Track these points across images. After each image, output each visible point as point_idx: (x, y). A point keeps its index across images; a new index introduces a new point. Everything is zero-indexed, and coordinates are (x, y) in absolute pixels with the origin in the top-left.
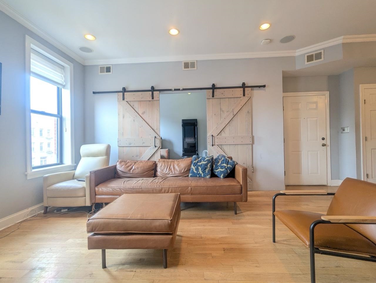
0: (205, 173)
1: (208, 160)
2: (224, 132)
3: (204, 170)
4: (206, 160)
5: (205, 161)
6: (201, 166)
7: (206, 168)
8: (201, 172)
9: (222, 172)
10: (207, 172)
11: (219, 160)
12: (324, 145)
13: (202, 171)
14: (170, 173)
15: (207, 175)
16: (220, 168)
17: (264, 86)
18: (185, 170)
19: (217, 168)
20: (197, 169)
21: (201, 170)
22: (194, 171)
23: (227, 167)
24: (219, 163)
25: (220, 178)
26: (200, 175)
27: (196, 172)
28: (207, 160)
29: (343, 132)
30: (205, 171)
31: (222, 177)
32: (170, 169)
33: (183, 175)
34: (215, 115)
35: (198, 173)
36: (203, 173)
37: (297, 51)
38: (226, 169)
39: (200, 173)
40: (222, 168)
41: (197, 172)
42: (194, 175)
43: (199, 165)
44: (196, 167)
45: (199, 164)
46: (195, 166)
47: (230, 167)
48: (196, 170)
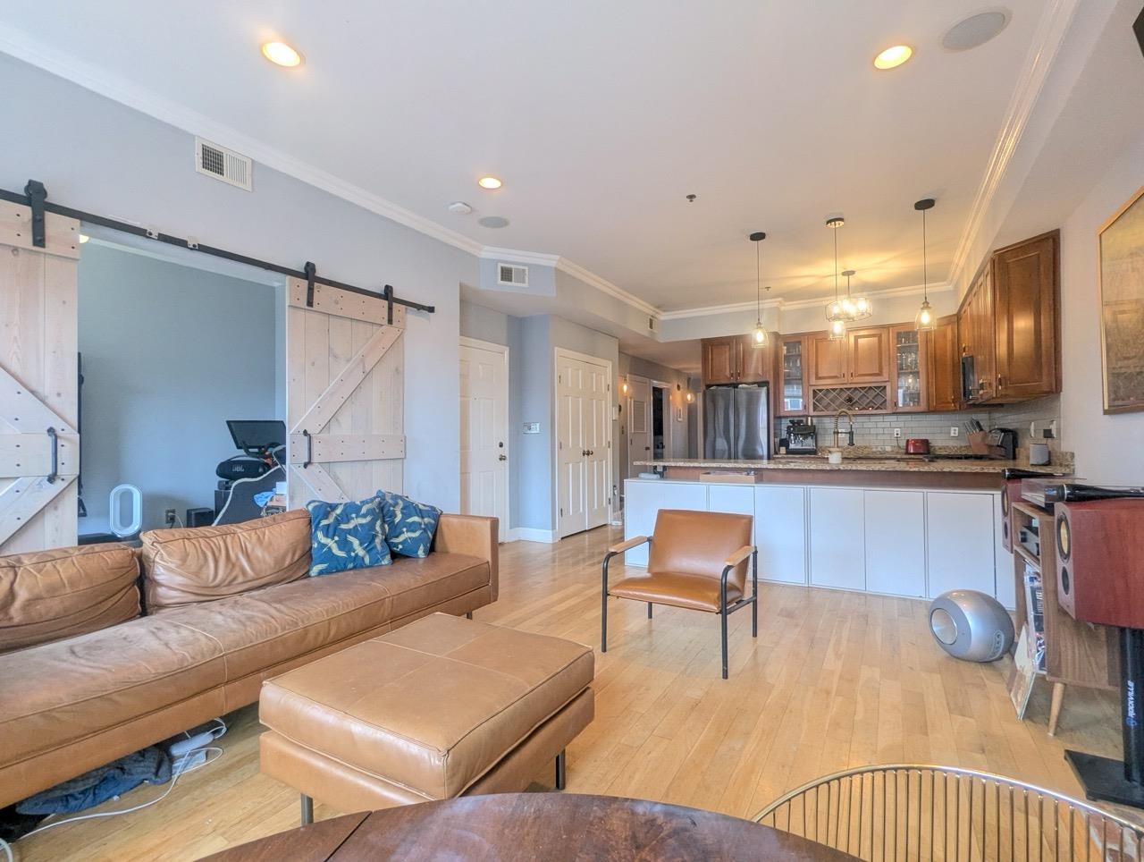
0: (374, 552)
1: (370, 512)
2: (339, 423)
3: (370, 543)
4: (364, 510)
5: (364, 516)
6: (354, 532)
7: (374, 537)
8: (361, 552)
9: (416, 541)
10: (379, 547)
11: (392, 509)
12: (502, 458)
13: (365, 549)
14: (235, 579)
15: (383, 557)
16: (407, 531)
17: (431, 310)
18: (296, 557)
19: (398, 531)
20: (344, 545)
21: (361, 544)
22: (336, 551)
23: (425, 524)
24: (396, 516)
25: (418, 557)
26: (358, 562)
27: (342, 554)
28: (368, 510)
29: (529, 432)
30: (372, 546)
31: (421, 553)
32: (234, 565)
33: (291, 576)
34: (313, 364)
35: (353, 554)
36: (368, 552)
37: (486, 248)
38: (424, 530)
39: (357, 555)
40: (412, 528)
41: (348, 553)
42: (336, 567)
43: (349, 532)
44: (336, 538)
45: (343, 526)
46: (334, 535)
47: (429, 523)
48: (340, 549)
